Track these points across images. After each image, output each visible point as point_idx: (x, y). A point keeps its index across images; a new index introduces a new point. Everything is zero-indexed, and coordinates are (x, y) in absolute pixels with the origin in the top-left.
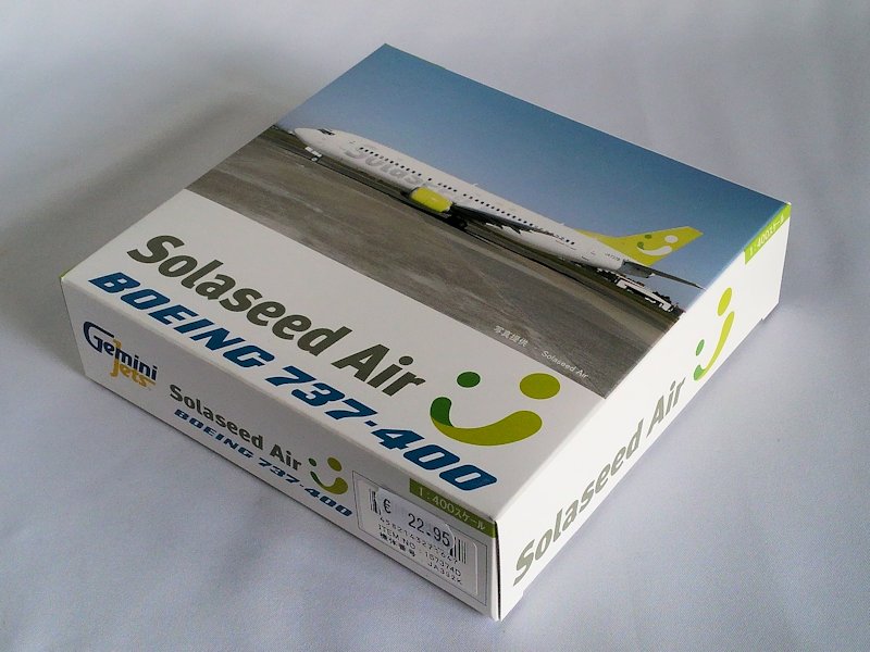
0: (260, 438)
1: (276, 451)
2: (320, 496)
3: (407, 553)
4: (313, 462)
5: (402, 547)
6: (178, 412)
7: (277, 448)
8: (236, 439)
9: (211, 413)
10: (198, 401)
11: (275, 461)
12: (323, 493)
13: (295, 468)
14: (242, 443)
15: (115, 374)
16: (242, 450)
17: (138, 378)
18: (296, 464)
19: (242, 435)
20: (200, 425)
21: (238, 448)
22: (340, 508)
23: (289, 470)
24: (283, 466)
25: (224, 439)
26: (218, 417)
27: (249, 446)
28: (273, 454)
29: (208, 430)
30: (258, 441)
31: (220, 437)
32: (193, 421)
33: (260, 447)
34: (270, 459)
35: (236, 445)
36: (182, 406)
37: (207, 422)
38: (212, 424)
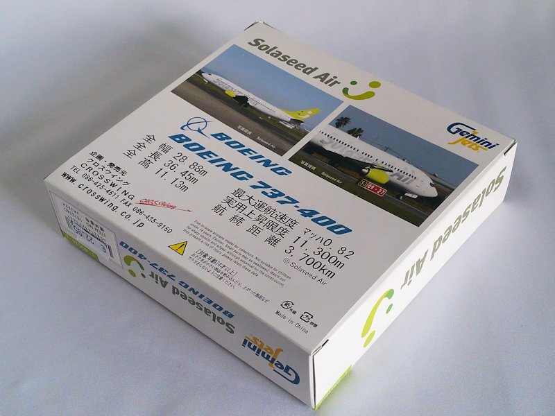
0: (174, 292)
1: (164, 284)
2: (137, 255)
3: (90, 220)
4: (143, 275)
5: (92, 223)
6: (231, 316)
7: (164, 286)
8: (190, 294)
9: (206, 312)
10: (214, 320)
11: (165, 278)
12: (136, 256)
13: (153, 273)
14: (186, 291)
15: (279, 351)
16: (186, 286)
17: (259, 344)
18: (152, 275)
19: (186, 296)
20: (215, 306)
21: (189, 288)
22: (126, 246)
23: (157, 272)
24: (160, 274)
25: (199, 295)
26: (201, 309)
27: (181, 289)
28: (166, 283)
29: (210, 302)
30: (175, 291)
31: (201, 296)
32: (220, 309)
33: (174, 288)
34: (168, 280)
35: (190, 290)
36: (227, 319)
37: (210, 307)
38: (205, 305)
